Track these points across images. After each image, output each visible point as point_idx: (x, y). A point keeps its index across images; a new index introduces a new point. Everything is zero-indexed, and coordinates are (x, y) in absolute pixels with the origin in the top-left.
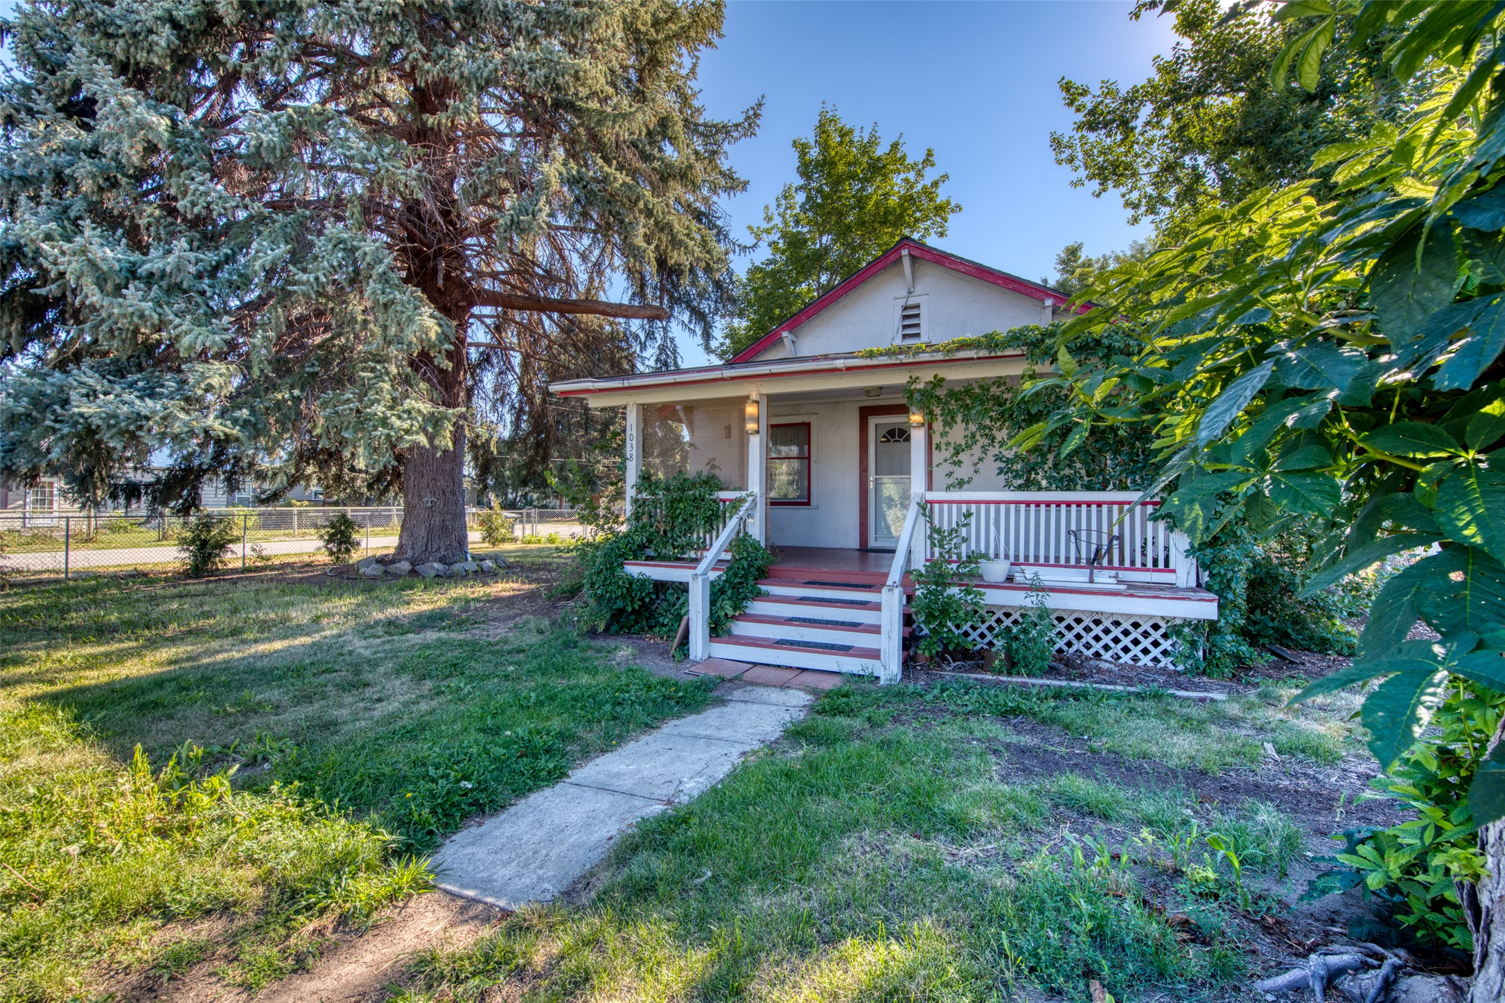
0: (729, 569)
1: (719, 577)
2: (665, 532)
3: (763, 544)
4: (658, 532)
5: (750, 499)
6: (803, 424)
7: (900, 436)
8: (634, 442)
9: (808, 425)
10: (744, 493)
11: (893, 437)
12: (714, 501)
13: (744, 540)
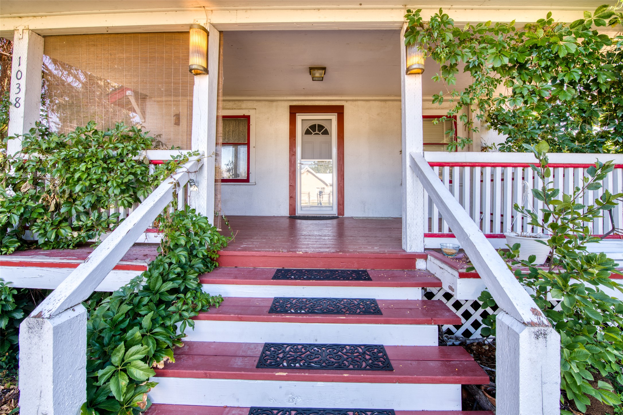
0: (154, 266)
1: (134, 283)
2: (58, 206)
3: (211, 221)
4: (46, 208)
5: (195, 158)
6: (244, 116)
7: (319, 131)
8: (23, 82)
9: (248, 117)
10: (185, 152)
11: (314, 131)
12: (140, 163)
13: (183, 215)
